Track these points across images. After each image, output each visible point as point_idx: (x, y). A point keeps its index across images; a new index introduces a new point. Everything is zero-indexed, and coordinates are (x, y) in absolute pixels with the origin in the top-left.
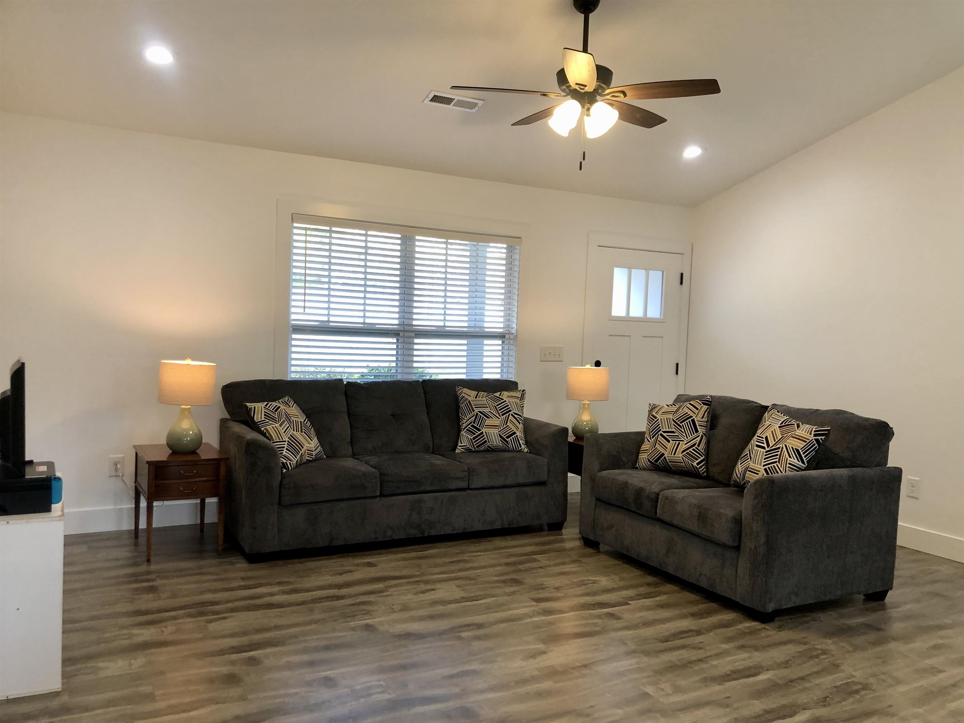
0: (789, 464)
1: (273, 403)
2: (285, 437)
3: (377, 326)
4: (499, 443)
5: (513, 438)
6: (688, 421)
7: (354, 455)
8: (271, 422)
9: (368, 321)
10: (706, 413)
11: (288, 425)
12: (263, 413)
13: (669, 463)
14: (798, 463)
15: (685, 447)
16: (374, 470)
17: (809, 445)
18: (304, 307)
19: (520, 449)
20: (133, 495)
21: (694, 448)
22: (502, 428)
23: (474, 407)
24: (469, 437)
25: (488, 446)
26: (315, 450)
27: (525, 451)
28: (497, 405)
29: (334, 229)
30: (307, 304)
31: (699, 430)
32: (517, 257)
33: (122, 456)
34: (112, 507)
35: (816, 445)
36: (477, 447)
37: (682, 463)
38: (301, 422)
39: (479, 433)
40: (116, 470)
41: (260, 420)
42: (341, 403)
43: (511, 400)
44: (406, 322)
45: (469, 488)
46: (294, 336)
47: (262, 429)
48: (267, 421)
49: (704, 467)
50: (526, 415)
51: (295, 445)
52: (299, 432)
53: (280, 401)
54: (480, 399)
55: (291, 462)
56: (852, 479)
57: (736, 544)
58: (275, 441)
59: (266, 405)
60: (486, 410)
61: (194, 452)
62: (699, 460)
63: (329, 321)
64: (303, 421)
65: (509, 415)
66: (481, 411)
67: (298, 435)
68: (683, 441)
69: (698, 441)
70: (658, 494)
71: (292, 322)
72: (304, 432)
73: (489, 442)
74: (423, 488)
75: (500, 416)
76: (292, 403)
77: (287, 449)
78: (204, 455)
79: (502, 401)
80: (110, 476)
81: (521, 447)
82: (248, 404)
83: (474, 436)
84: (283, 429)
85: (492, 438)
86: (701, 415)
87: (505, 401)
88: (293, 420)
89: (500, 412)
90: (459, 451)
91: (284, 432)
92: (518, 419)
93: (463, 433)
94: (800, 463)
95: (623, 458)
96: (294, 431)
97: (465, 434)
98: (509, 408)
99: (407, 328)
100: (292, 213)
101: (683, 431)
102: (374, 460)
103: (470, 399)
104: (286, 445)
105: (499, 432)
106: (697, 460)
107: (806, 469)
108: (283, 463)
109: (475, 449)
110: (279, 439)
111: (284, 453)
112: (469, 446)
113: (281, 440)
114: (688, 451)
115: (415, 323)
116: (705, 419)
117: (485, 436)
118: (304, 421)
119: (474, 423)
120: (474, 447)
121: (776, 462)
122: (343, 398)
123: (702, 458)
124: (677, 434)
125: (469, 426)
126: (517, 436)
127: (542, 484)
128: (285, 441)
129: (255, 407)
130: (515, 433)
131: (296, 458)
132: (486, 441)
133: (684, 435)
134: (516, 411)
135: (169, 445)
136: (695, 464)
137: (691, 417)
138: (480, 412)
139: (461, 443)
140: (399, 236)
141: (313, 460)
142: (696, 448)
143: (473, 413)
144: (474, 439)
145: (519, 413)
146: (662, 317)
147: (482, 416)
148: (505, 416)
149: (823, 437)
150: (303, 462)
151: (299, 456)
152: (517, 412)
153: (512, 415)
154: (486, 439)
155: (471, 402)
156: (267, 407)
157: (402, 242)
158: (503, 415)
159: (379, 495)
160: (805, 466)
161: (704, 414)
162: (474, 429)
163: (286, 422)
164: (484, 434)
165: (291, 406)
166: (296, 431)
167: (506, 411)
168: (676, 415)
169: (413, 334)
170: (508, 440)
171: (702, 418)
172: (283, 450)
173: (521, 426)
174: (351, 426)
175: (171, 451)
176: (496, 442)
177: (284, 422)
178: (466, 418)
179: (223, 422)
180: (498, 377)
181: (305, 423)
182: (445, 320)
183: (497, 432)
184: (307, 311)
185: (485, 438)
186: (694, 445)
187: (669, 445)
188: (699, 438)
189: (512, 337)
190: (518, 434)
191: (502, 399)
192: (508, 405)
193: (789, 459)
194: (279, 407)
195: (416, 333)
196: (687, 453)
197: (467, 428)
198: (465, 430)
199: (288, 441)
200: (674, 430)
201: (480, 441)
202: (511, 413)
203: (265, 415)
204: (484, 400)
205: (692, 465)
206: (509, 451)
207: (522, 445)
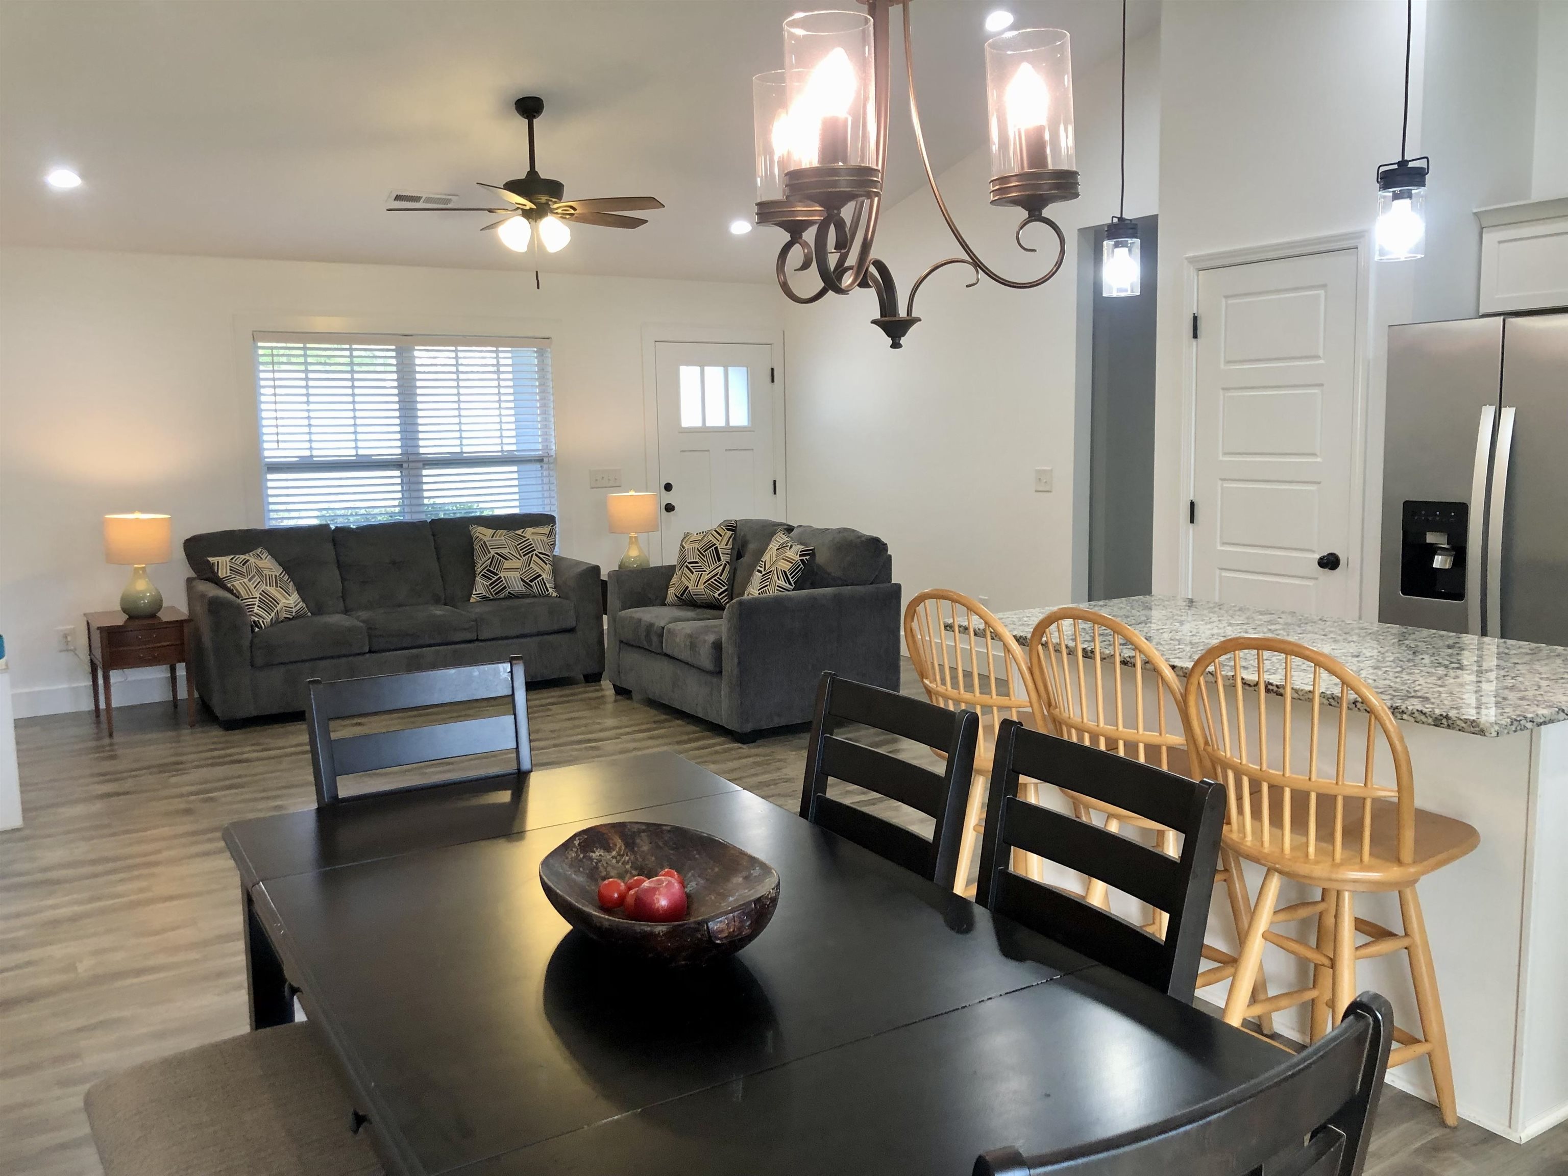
0: (778, 586)
1: (241, 556)
2: (255, 590)
3: (373, 457)
4: (522, 588)
5: (538, 581)
6: (711, 549)
7: (346, 611)
8: (239, 577)
9: (361, 452)
10: (731, 539)
11: (259, 580)
12: (228, 568)
13: (694, 596)
14: (786, 585)
15: (707, 577)
16: (361, 624)
17: (795, 568)
18: (278, 442)
19: (547, 593)
20: (88, 668)
21: (716, 578)
22: (523, 571)
23: (489, 548)
24: (485, 583)
25: (509, 593)
26: (295, 606)
27: (553, 595)
28: (518, 545)
29: (308, 345)
30: (281, 438)
31: (722, 558)
32: (549, 361)
33: (72, 627)
34: (65, 686)
35: (802, 566)
36: (496, 594)
37: (704, 595)
38: (276, 576)
39: (496, 577)
40: (67, 643)
41: (225, 576)
42: (328, 552)
43: (535, 537)
44: (410, 450)
45: (477, 640)
46: (269, 476)
47: (229, 585)
48: (234, 576)
49: (726, 598)
50: (557, 552)
51: (268, 602)
52: (273, 586)
53: (251, 554)
54: (497, 538)
55: (264, 621)
56: (837, 599)
57: (718, 670)
58: (244, 598)
59: (232, 559)
60: (504, 551)
61: (153, 616)
62: (721, 590)
63: (312, 456)
64: (278, 575)
65: (532, 555)
66: (499, 552)
67: (272, 591)
68: (705, 571)
69: (720, 571)
70: (663, 628)
71: (266, 460)
72: (280, 587)
73: (509, 588)
74: (421, 642)
75: (521, 557)
76: (266, 554)
77: (258, 606)
78: (165, 616)
79: (525, 539)
80: (61, 651)
81: (548, 591)
82: (210, 559)
83: (491, 582)
84: (253, 584)
85: (512, 582)
86: (724, 542)
87: (529, 539)
88: (266, 575)
89: (521, 552)
90: (474, 600)
91: (255, 588)
92: (544, 559)
93: (477, 579)
94: (787, 585)
95: (650, 596)
96: (266, 586)
97: (480, 580)
98: (533, 547)
99: (411, 458)
100: (253, 331)
101: (706, 560)
102: (364, 615)
103: (485, 539)
104: (258, 601)
105: (521, 575)
106: (718, 590)
107: (793, 590)
108: (254, 622)
109: (493, 596)
110: (249, 595)
111: (256, 611)
112: (485, 594)
113: (251, 597)
114: (709, 582)
115: (422, 450)
116: (730, 546)
117: (504, 581)
118: (280, 575)
119: (490, 567)
120: (492, 594)
121: (767, 586)
122: (330, 546)
123: (724, 589)
124: (700, 565)
125: (485, 571)
126: (543, 579)
127: (571, 630)
128: (256, 598)
129: (218, 562)
130: (540, 575)
131: (270, 615)
132: (505, 587)
133: (707, 564)
134: (541, 550)
135: (125, 610)
136: (716, 595)
137: (715, 544)
138: (496, 553)
139: (476, 591)
140: (394, 347)
141: (293, 617)
142: (718, 578)
143: (489, 555)
144: (490, 585)
145: (546, 553)
146: (750, 425)
147: (500, 558)
148: (527, 556)
149: (807, 557)
150: (280, 620)
151: (274, 613)
152: (543, 552)
153: (536, 555)
154: (506, 584)
155: (487, 543)
156: (233, 561)
157: (397, 354)
158: (524, 556)
159: (367, 651)
160: (792, 588)
161: (729, 541)
162: (490, 574)
163: (257, 576)
164: (503, 578)
165: (264, 559)
166: (270, 586)
167: (529, 551)
168: (701, 544)
169: (420, 465)
170: (531, 584)
171: (726, 545)
172: (254, 608)
173: (548, 568)
174: (342, 578)
175: (127, 617)
176: (517, 587)
177: (253, 576)
178: (480, 562)
179: (189, 581)
180: (516, 511)
181: (281, 576)
182: (461, 445)
183: (519, 575)
184: (282, 445)
185: (504, 584)
186: (716, 575)
187: (693, 577)
188: (721, 568)
189: (551, 460)
190: (544, 576)
191: (525, 537)
192: (531, 544)
193: (778, 581)
194: (248, 561)
195: (424, 463)
196: (709, 584)
197: (482, 573)
198: (480, 575)
199: (260, 598)
200: (697, 560)
201: (498, 588)
202: (534, 552)
203: (230, 570)
204: (502, 540)
205: (714, 596)
206: (535, 596)
207: (549, 589)
